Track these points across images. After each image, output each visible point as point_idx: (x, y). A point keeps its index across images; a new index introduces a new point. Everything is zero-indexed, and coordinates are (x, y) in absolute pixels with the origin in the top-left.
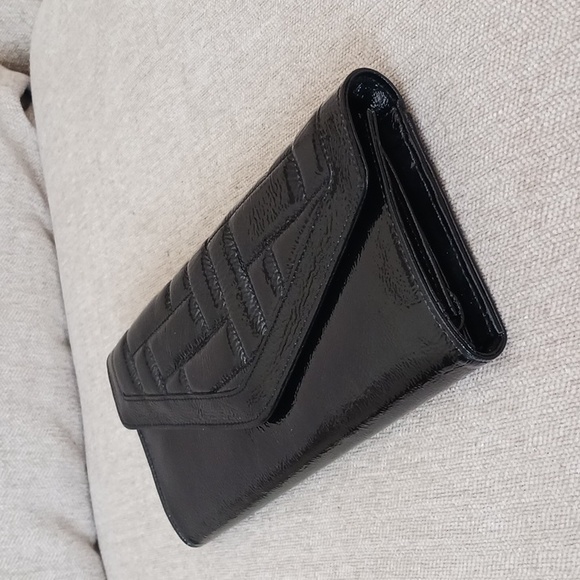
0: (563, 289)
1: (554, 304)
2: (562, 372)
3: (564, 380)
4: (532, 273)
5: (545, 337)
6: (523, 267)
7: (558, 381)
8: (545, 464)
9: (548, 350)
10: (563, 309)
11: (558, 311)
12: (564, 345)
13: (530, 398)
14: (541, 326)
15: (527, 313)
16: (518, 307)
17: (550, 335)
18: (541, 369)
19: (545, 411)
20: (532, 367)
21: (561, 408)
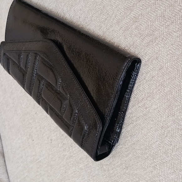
0: (169, 6)
1: (166, 13)
2: (173, 35)
3: (174, 38)
4: (157, 5)
5: (165, 26)
6: (153, 5)
7: (172, 39)
8: (171, 72)
9: (166, 30)
10: (170, 13)
11: (168, 14)
12: (172, 25)
13: (162, 51)
14: (163, 23)
15: (157, 21)
16: (153, 20)
17: (166, 24)
18: (165, 38)
19: (168, 53)
20: (161, 39)
21: (175, 48)
